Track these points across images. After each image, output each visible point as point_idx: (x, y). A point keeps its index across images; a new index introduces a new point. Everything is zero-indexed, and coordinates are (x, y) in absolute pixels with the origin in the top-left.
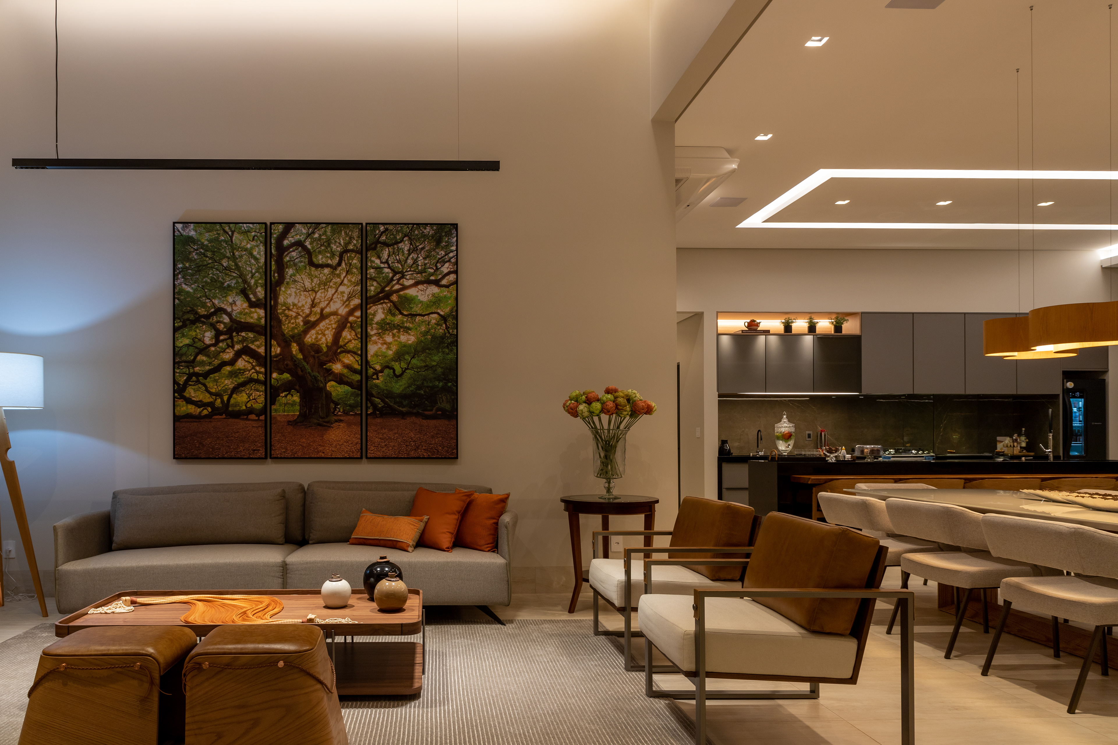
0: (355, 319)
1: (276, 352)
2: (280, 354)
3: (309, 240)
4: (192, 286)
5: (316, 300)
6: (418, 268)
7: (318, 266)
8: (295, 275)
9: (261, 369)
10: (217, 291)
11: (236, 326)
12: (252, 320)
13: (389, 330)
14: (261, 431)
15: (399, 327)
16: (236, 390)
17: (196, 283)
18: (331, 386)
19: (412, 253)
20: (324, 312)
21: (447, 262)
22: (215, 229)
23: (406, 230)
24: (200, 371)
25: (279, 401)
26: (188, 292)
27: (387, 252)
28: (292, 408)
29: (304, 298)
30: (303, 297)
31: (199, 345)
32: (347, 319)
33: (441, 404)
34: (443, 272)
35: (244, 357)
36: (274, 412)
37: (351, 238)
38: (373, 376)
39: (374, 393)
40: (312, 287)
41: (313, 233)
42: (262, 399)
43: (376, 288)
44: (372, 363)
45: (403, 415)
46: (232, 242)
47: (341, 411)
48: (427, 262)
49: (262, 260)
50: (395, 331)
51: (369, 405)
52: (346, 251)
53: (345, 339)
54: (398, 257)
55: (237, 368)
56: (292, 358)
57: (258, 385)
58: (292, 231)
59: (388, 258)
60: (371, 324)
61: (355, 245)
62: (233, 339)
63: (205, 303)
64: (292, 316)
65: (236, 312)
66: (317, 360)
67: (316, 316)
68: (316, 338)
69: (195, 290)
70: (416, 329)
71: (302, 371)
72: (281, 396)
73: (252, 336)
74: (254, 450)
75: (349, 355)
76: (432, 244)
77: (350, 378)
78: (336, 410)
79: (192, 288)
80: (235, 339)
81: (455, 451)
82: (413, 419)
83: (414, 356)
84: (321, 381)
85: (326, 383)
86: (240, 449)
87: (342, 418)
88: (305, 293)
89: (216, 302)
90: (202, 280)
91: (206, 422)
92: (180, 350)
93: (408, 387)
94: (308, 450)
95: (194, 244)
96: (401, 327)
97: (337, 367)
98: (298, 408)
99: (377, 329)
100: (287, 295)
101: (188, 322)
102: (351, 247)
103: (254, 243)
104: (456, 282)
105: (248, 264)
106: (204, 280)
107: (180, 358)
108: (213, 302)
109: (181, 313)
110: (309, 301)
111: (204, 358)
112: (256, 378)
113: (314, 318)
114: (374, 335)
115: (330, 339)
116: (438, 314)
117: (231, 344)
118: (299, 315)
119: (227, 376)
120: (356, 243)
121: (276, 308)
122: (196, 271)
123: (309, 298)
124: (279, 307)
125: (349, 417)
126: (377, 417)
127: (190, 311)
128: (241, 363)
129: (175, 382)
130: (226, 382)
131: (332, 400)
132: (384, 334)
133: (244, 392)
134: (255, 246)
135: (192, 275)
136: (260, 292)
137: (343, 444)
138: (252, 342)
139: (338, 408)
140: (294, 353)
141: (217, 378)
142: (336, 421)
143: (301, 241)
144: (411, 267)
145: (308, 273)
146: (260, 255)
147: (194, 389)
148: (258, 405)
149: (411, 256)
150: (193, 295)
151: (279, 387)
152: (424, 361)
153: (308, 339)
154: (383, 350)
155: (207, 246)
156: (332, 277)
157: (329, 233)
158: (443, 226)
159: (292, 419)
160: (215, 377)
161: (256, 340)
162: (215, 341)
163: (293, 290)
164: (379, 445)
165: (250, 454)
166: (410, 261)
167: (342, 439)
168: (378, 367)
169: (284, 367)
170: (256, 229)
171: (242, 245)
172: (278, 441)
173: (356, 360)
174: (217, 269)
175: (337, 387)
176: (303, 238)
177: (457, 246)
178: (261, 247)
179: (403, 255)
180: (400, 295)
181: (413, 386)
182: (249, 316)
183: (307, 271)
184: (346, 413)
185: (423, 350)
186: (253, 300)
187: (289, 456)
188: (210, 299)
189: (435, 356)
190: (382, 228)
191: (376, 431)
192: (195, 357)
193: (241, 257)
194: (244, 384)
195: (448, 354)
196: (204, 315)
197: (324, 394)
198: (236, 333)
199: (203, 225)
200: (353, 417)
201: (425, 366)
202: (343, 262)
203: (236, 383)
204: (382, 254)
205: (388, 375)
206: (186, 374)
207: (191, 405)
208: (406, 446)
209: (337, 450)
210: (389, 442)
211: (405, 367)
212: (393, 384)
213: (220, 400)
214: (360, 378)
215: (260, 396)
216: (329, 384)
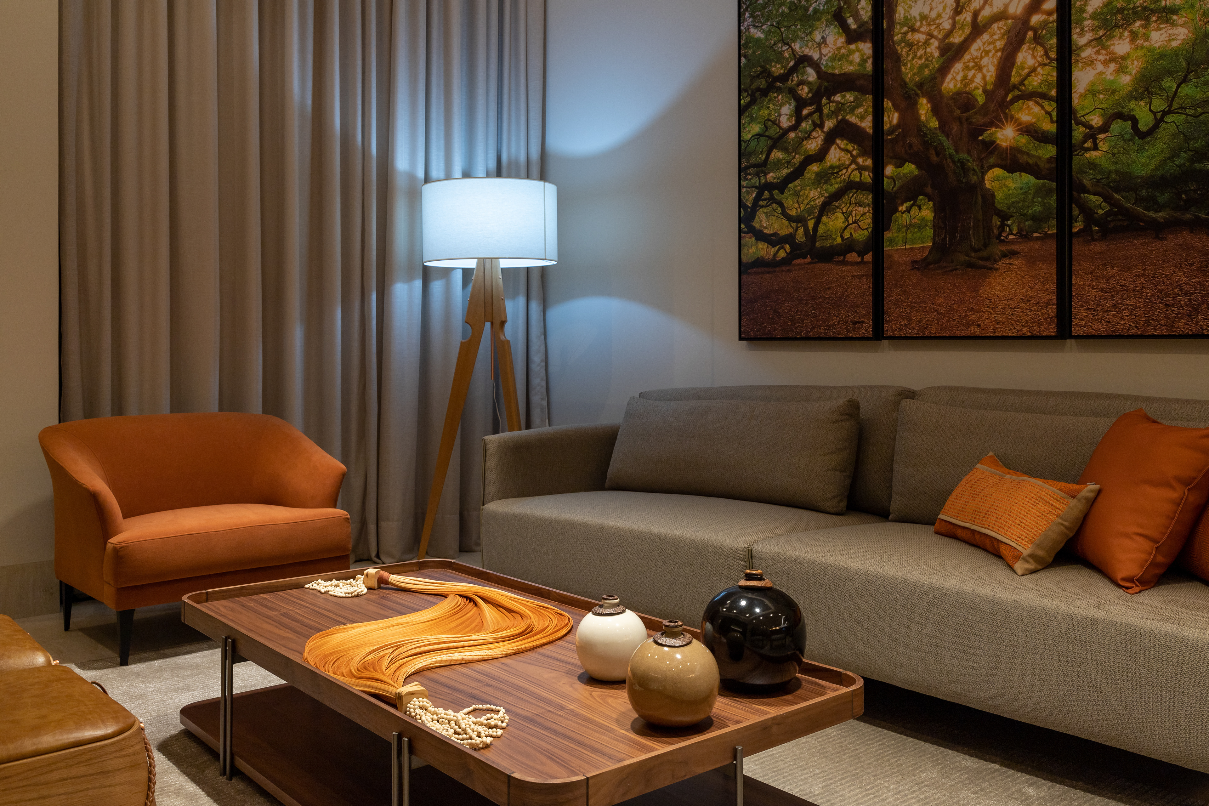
2: (898, 126)
4: (764, 27)
9: (866, 160)
10: (799, 27)
11: (826, 84)
12: (851, 68)
13: (1122, 26)
14: (866, 285)
15: (1147, 13)
16: (826, 208)
17: (769, 20)
18: (994, 178)
20: (980, 18)
24: (774, 178)
25: (896, 221)
26: (758, 40)
28: (919, 234)
31: (773, 131)
32: (1025, 22)
35: (838, 141)
36: (888, 246)
38: (1085, 142)
39: (1086, 182)
42: (868, 220)
44: (1082, 113)
45: (1157, 229)
47: (1015, 232)
50: (1138, 23)
53: (1023, 69)
55: (829, 164)
56: (920, 129)
57: (861, 194)
60: (1079, 22)
62: (822, 110)
63: (781, 53)
64: (919, 42)
65: (827, 58)
66: (965, 125)
67: (963, 32)
68: (965, 77)
69: (768, 33)
71: (938, 154)
72: (901, 211)
73: (852, 99)
74: (855, 323)
75: (1031, 103)
77: (1033, 156)
78: (1003, 230)
79: (764, 31)
80: (826, 111)
82: (1186, 237)
83: (1186, 77)
84: (974, 170)
85: (983, 174)
86: (833, 320)
87: (1016, 248)
89: (797, 46)
90: (777, 11)
91: (783, 271)
92: (748, 145)
93: (1171, 158)
94: (948, 321)
96: (1153, 12)
97: (1006, 135)
98: (929, 232)
99: (1092, 30)
100: (909, 2)
101: (758, 94)
106: (780, 10)
107: (747, 160)
108: (792, 49)
109: (749, 80)
110: (950, 2)
111: (781, 154)
112: (858, 179)
113: (960, 36)
114: (1086, 45)
115: (991, 76)
117: (818, 122)
118: (933, 36)
119: (813, 183)
121: (892, 33)
125: (1031, 244)
126: (1094, 240)
127: (761, 73)
128: (834, 156)
129: (741, 204)
130: (812, 194)
131: (996, 208)
132: (1110, 37)
133: (838, 210)
135: (763, 7)
136: (865, 8)
137: (1018, 307)
138: (852, 110)
139: (1008, 225)
140: (923, 118)
141: (799, 188)
142: (1004, 255)
147: (766, 214)
148: (863, 232)
150: (764, 44)
151: (896, 192)
153: (949, 83)
154: (1109, 77)
159: (919, 257)
160: (796, 186)
161: (858, 106)
162: (796, 120)
164: (1098, 305)
165: (848, 331)
167: (1016, 294)
168: (1096, 120)
169: (906, 151)
172: (895, 304)
173: (1047, 112)
175: (1005, 178)
181: (1183, 155)
182: (847, 61)
184: (1024, 236)
186: (854, 26)
187: (915, 332)
188: (788, 44)
191: (1091, 273)
192: (768, 156)
194: (837, 196)
196: (780, 75)
197: (980, 198)
198: (827, 99)
200: (1039, 243)
203: (826, 195)
205: (1121, 136)
206: (756, 187)
207: (763, 243)
208: (1166, 305)
209: (1007, 318)
210: (1122, 299)
211: (1162, 108)
212: (1133, 156)
213: (802, 230)
214: (1055, 153)
215: (864, 214)
216: (989, 175)
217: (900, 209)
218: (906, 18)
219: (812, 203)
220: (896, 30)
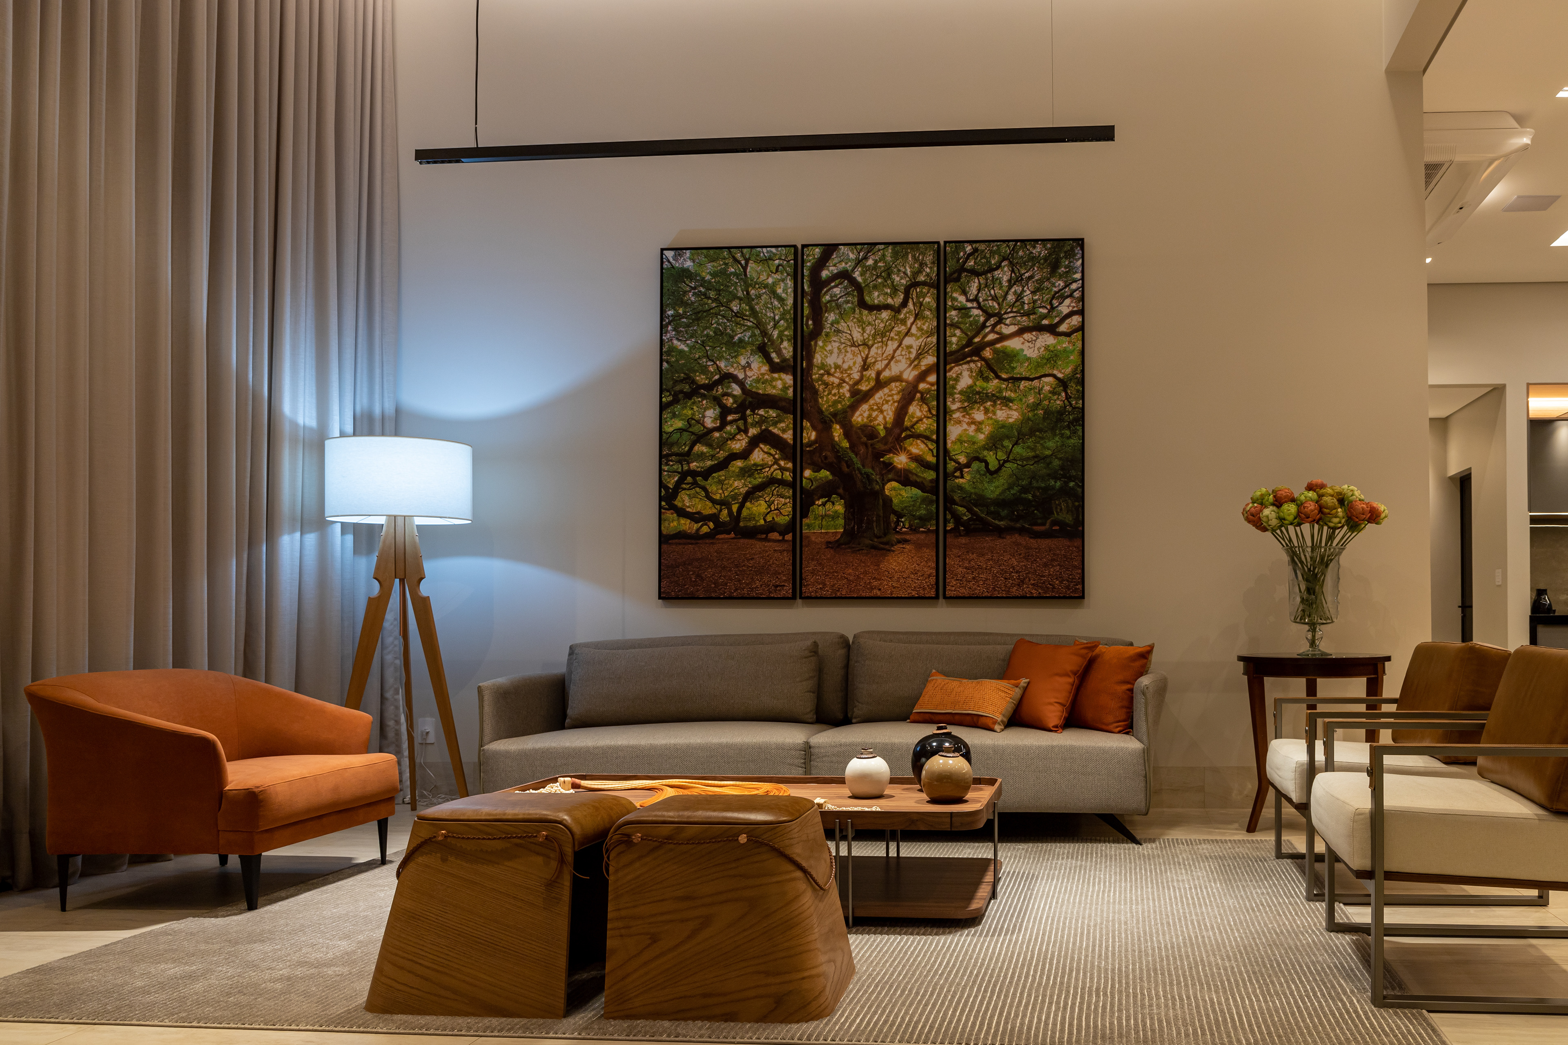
0: (928, 386)
1: (809, 438)
2: (815, 442)
3: (860, 269)
4: (688, 342)
5: (869, 360)
6: (1023, 308)
7: (872, 308)
8: (838, 323)
9: (787, 463)
10: (724, 349)
11: (750, 399)
12: (774, 391)
13: (979, 402)
14: (787, 557)
15: (995, 398)
16: (750, 495)
17: (693, 337)
18: (892, 488)
19: (1014, 284)
20: (881, 376)
21: (1067, 297)
22: (721, 256)
23: (1005, 249)
24: (698, 467)
25: (813, 511)
26: (682, 351)
27: (976, 285)
28: (832, 523)
29: (851, 356)
30: (849, 355)
31: (697, 429)
32: (915, 387)
33: (1058, 514)
34: (1061, 312)
35: (762, 446)
36: (807, 529)
37: (922, 264)
38: (955, 472)
39: (956, 498)
40: (864, 340)
41: (866, 258)
42: (789, 509)
43: (960, 339)
44: (954, 453)
45: (1000, 532)
46: (746, 275)
47: (906, 527)
48: (1037, 297)
49: (790, 301)
50: (989, 403)
51: (949, 516)
52: (915, 284)
53: (913, 417)
54: (992, 292)
55: (753, 462)
56: (834, 446)
57: (782, 488)
58: (834, 256)
59: (978, 293)
60: (952, 394)
61: (928, 275)
62: (747, 419)
63: (706, 367)
64: (833, 383)
65: (751, 379)
66: (870, 449)
67: (869, 383)
68: (870, 416)
69: (692, 348)
70: (1021, 400)
71: (848, 467)
72: (817, 505)
73: (774, 415)
74: (777, 586)
75: (919, 441)
76: (1045, 270)
77: (920, 477)
78: (898, 525)
79: (688, 345)
80: (750, 420)
81: (1079, 586)
82: (1017, 537)
83: (1017, 441)
84: (877, 481)
85: (884, 485)
86: (755, 584)
87: (908, 537)
88: (853, 348)
89: (722, 364)
90: (702, 332)
91: (706, 543)
92: (669, 437)
93: (1009, 489)
94: (856, 586)
95: (691, 280)
96: (998, 398)
97: (901, 460)
98: (841, 521)
99: (960, 401)
100: (825, 353)
101: (681, 396)
102: (922, 278)
103: (778, 276)
104: (1081, 328)
105: (769, 308)
106: (705, 332)
107: (670, 449)
108: (717, 365)
109: (671, 383)
110: (859, 360)
111: (704, 449)
112: (780, 477)
113: (867, 386)
114: (956, 410)
115: (890, 418)
116: (1054, 376)
117: (743, 428)
118: (844, 382)
119: (738, 476)
120: (929, 271)
121: (811, 372)
122: (693, 320)
123: (859, 356)
124: (815, 370)
125: (918, 536)
126: (961, 536)
127: (685, 379)
128: (757, 456)
129: (662, 485)
130: (736, 484)
131: (894, 509)
132: (972, 408)
133: (761, 499)
134: (779, 280)
135: (688, 326)
136: (787, 348)
137: (909, 577)
138: (775, 424)
139: (902, 522)
140: (836, 439)
141: (723, 477)
142: (899, 542)
143: (847, 271)
144: (1013, 306)
145: (857, 319)
146: (786, 293)
147: (689, 495)
148: (783, 518)
149: (1013, 290)
150: (688, 356)
151: (813, 490)
152: (1033, 450)
153: (857, 418)
154: (971, 433)
155: (710, 282)
156: (893, 323)
157: (889, 259)
158: (1062, 243)
159: (832, 539)
160: (720, 476)
161: (781, 421)
162: (721, 424)
163: (836, 345)
164: (963, 577)
165: (770, 592)
166: (1011, 298)
167: (907, 568)
168: (963, 459)
169: (822, 461)
170: (781, 254)
171: (761, 280)
172: (812, 573)
173: (930, 449)
174: (724, 317)
175: (900, 490)
176: (850, 266)
177: (1083, 272)
178: (788, 281)
179: (1001, 288)
180: (995, 349)
181: (1015, 488)
182: (771, 385)
183: (856, 316)
184: (913, 529)
185: (1032, 433)
186: (777, 360)
187: (828, 594)
188: (713, 361)
189: (1050, 441)
190: (969, 248)
191: (959, 557)
192: (691, 448)
193: (759, 296)
194: (761, 487)
195: (1069, 438)
196: (704, 384)
197: (881, 501)
198: (751, 411)
199: (704, 251)
200: (924, 535)
201: (1034, 457)
202: (910, 300)
203: (750, 486)
204: (969, 287)
205: (978, 471)
206: (679, 473)
207: (685, 519)
208: (1005, 578)
209: (901, 585)
210: (979, 574)
211: (1003, 458)
212: (986, 485)
213: (726, 511)
214: (935, 477)
215: (785, 504)
216: (888, 486)
217: (817, 503)
218: (823, 364)
219: (736, 491)
220: (814, 371)
